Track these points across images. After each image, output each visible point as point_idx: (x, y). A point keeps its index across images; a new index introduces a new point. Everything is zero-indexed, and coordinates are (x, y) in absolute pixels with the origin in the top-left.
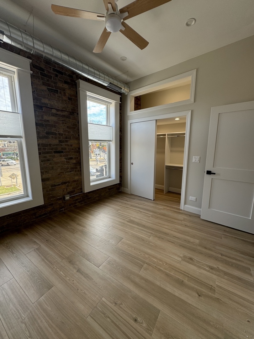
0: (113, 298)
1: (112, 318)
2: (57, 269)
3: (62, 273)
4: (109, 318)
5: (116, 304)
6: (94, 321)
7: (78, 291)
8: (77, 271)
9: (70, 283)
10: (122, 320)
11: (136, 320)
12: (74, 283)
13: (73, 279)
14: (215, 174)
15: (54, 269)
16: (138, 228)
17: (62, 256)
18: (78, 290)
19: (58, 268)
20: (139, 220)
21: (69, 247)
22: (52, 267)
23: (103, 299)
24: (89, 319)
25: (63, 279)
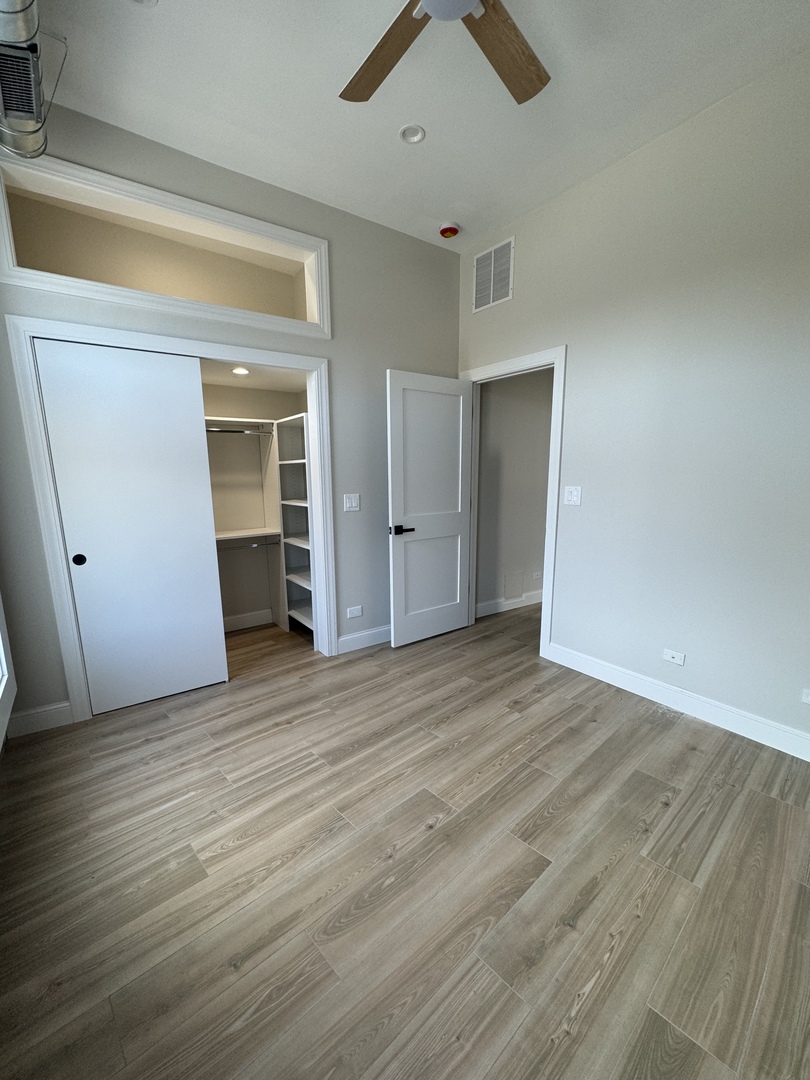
0: (635, 833)
1: (680, 839)
2: (573, 1014)
3: (587, 989)
4: (680, 845)
5: (647, 830)
6: (700, 871)
7: (641, 915)
8: (573, 927)
9: (623, 944)
10: (675, 824)
11: (667, 804)
12: (621, 932)
13: (607, 938)
14: (413, 530)
15: (574, 1032)
16: (386, 748)
17: (496, 1008)
18: (638, 917)
19: (569, 1010)
20: (337, 738)
21: (439, 984)
22: (567, 1042)
23: (644, 853)
24: (700, 882)
25: (611, 973)
